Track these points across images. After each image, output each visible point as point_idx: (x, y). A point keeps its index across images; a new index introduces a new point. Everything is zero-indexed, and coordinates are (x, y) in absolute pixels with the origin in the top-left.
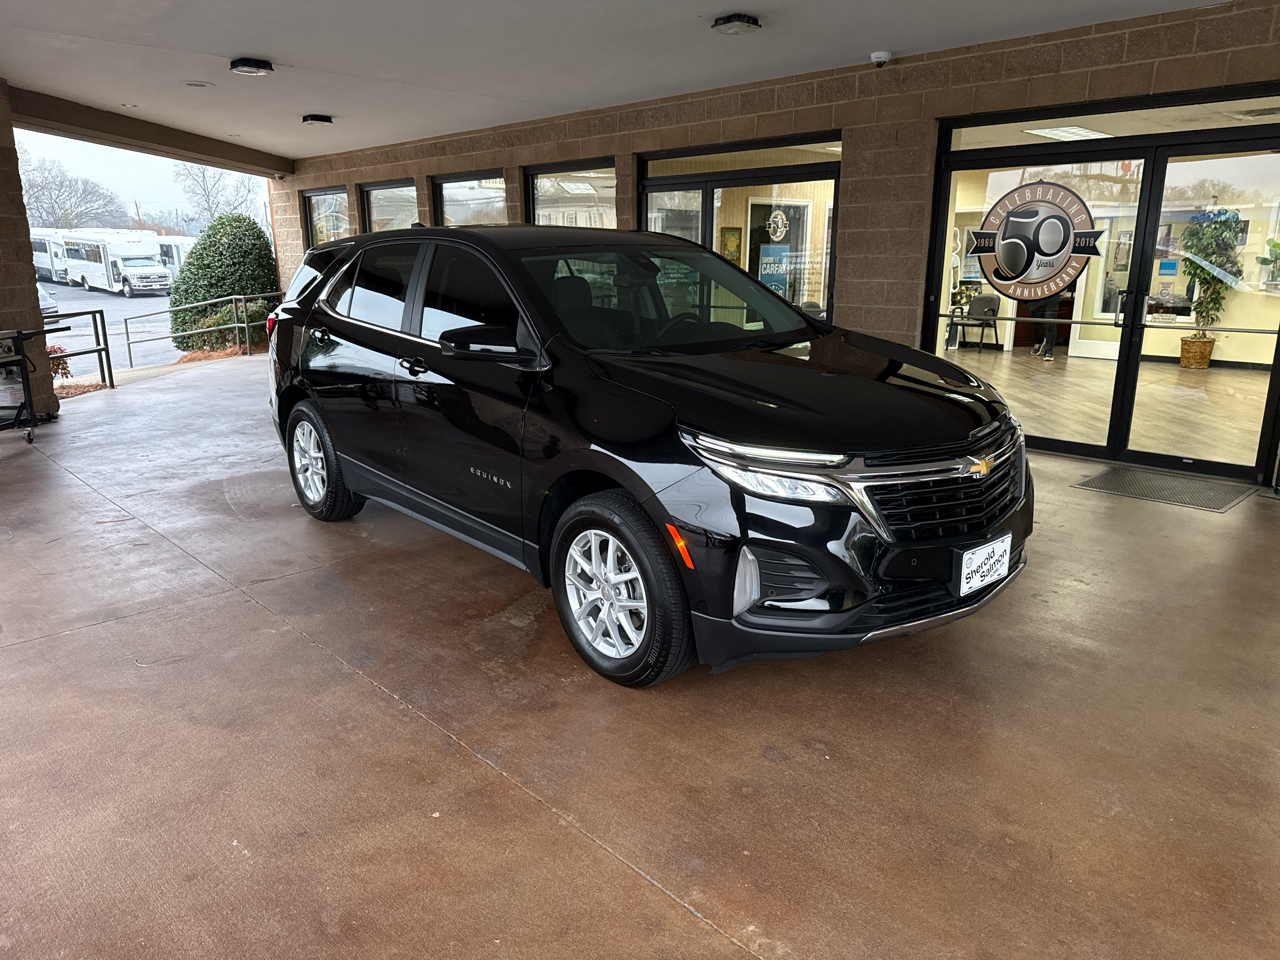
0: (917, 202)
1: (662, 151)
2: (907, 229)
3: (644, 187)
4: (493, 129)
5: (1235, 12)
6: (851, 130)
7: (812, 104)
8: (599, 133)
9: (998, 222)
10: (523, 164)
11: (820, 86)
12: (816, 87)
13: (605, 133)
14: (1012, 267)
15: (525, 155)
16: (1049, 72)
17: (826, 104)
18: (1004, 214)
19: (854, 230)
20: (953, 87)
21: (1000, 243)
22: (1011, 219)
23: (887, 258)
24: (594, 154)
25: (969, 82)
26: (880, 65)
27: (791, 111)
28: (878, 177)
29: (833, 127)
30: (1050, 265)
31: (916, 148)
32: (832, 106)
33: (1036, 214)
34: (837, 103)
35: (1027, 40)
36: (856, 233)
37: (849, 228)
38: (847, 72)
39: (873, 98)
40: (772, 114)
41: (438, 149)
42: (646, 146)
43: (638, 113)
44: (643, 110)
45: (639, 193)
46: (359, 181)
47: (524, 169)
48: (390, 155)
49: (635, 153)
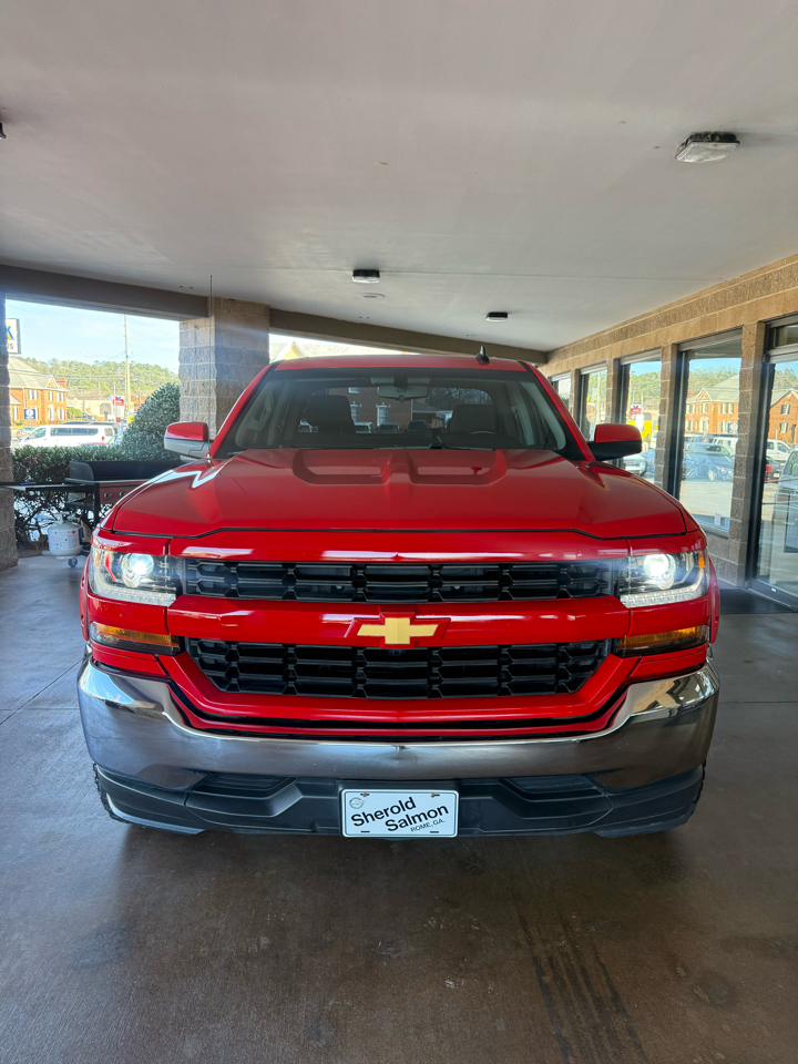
1: (785, 316)
3: (768, 357)
4: (659, 310)
8: (733, 304)
10: (675, 341)
13: (737, 303)
15: (676, 333)
24: (728, 326)
41: (623, 334)
42: (770, 313)
43: (766, 277)
44: (771, 274)
45: (764, 365)
46: (578, 367)
47: (677, 345)
48: (596, 342)
49: (760, 322)
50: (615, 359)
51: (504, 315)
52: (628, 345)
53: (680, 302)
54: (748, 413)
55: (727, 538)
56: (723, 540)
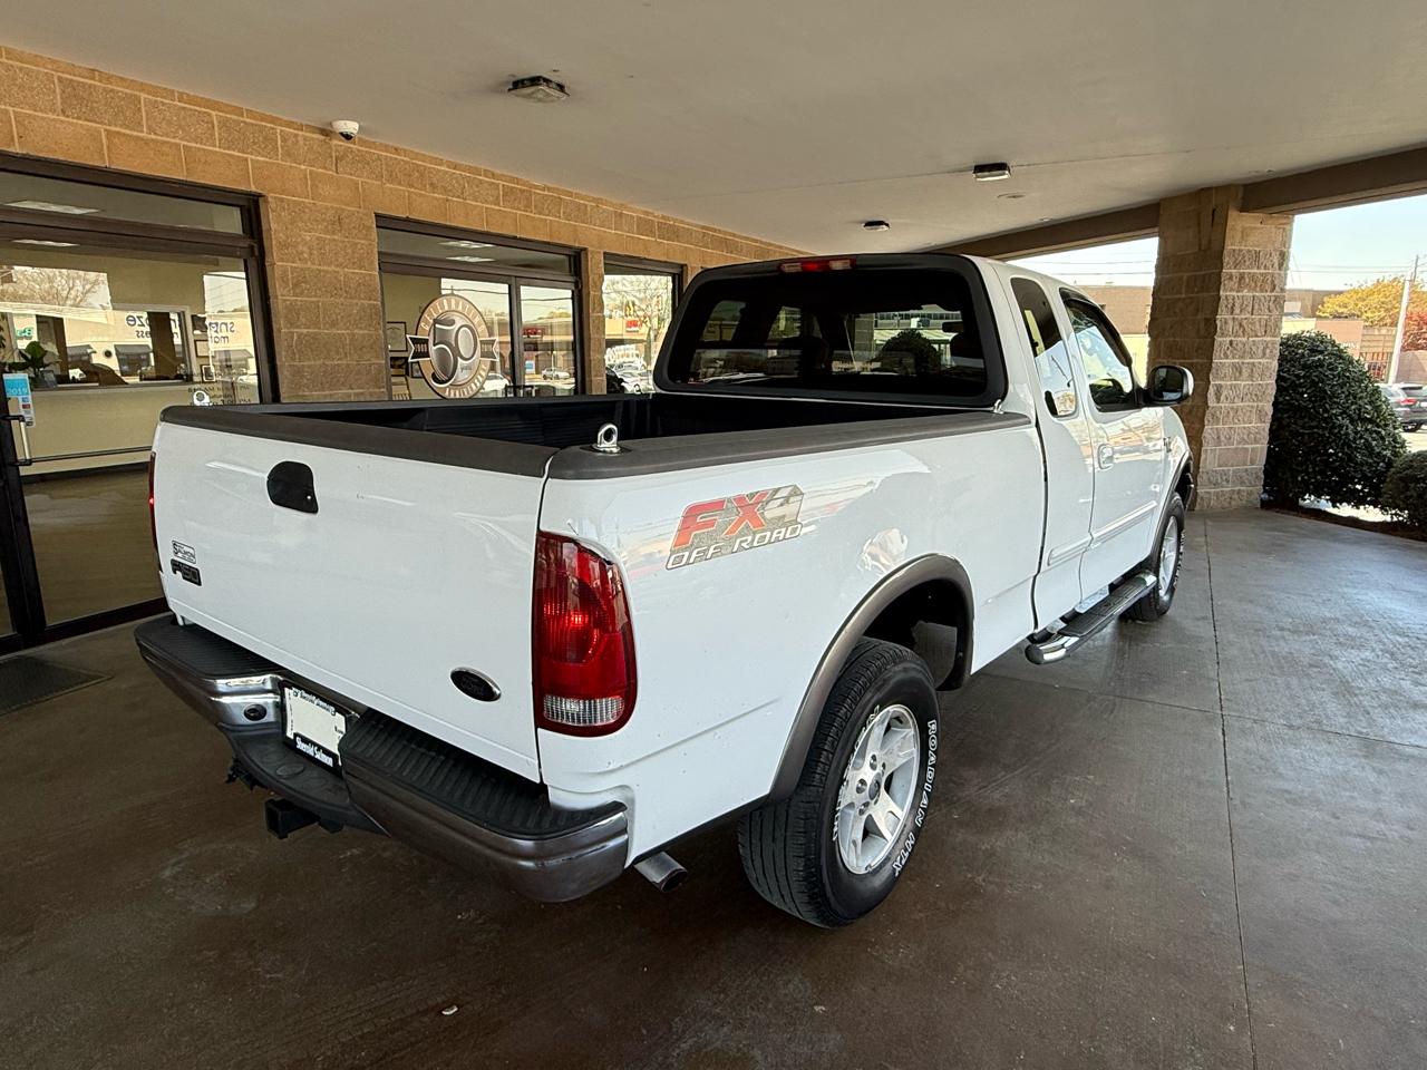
0: (372, 302)
2: (366, 332)
5: (546, 193)
6: (282, 200)
7: (215, 146)
9: (428, 328)
11: (224, 123)
12: (215, 122)
14: (444, 371)
16: (459, 197)
17: (236, 154)
18: (431, 321)
19: (305, 331)
20: (388, 185)
21: (433, 349)
22: (437, 326)
23: (348, 365)
25: (400, 184)
26: (348, 137)
27: (178, 145)
28: (326, 268)
29: (253, 189)
30: (468, 368)
31: (363, 242)
32: (246, 159)
33: (452, 323)
34: (253, 157)
35: (441, 163)
36: (308, 335)
37: (298, 327)
38: (262, 120)
39: (303, 167)
40: (138, 138)
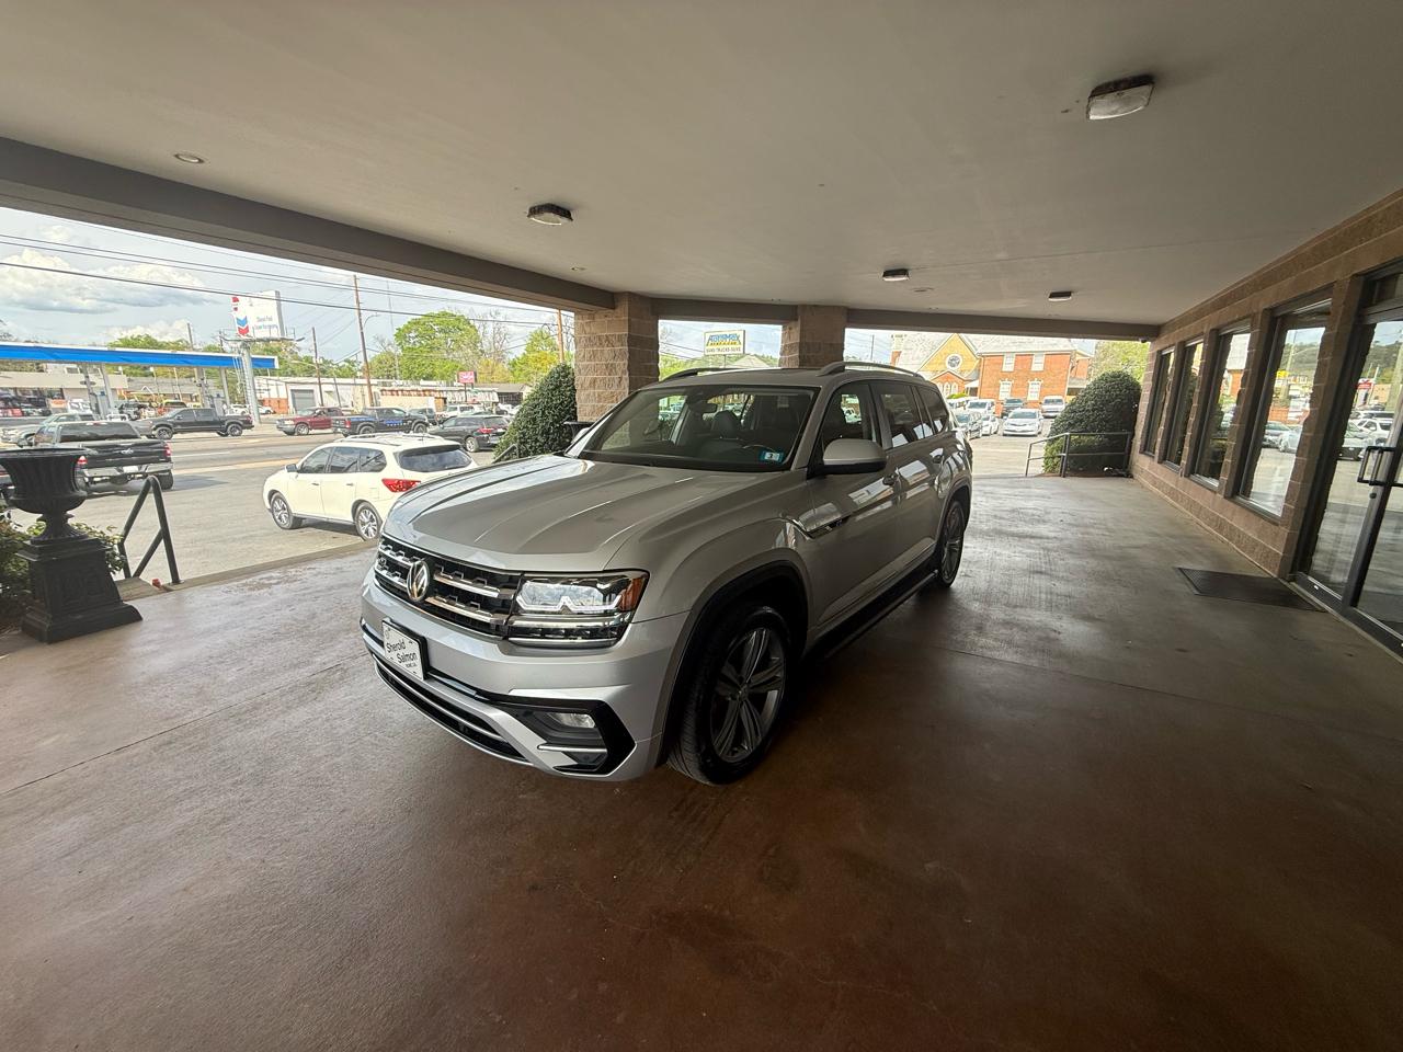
1: (1386, 266)
3: (1367, 316)
4: (1258, 272)
8: (1330, 256)
10: (1268, 306)
13: (1335, 255)
24: (1321, 284)
41: (1222, 302)
42: (1369, 263)
43: (1369, 220)
44: (1375, 215)
45: (1355, 326)
46: (1181, 339)
47: (1272, 310)
48: (1199, 313)
49: (1357, 275)
50: (1212, 330)
51: (1068, 294)
52: (1225, 314)
53: (1278, 261)
54: (1323, 385)
55: (1277, 525)
56: (1273, 526)
